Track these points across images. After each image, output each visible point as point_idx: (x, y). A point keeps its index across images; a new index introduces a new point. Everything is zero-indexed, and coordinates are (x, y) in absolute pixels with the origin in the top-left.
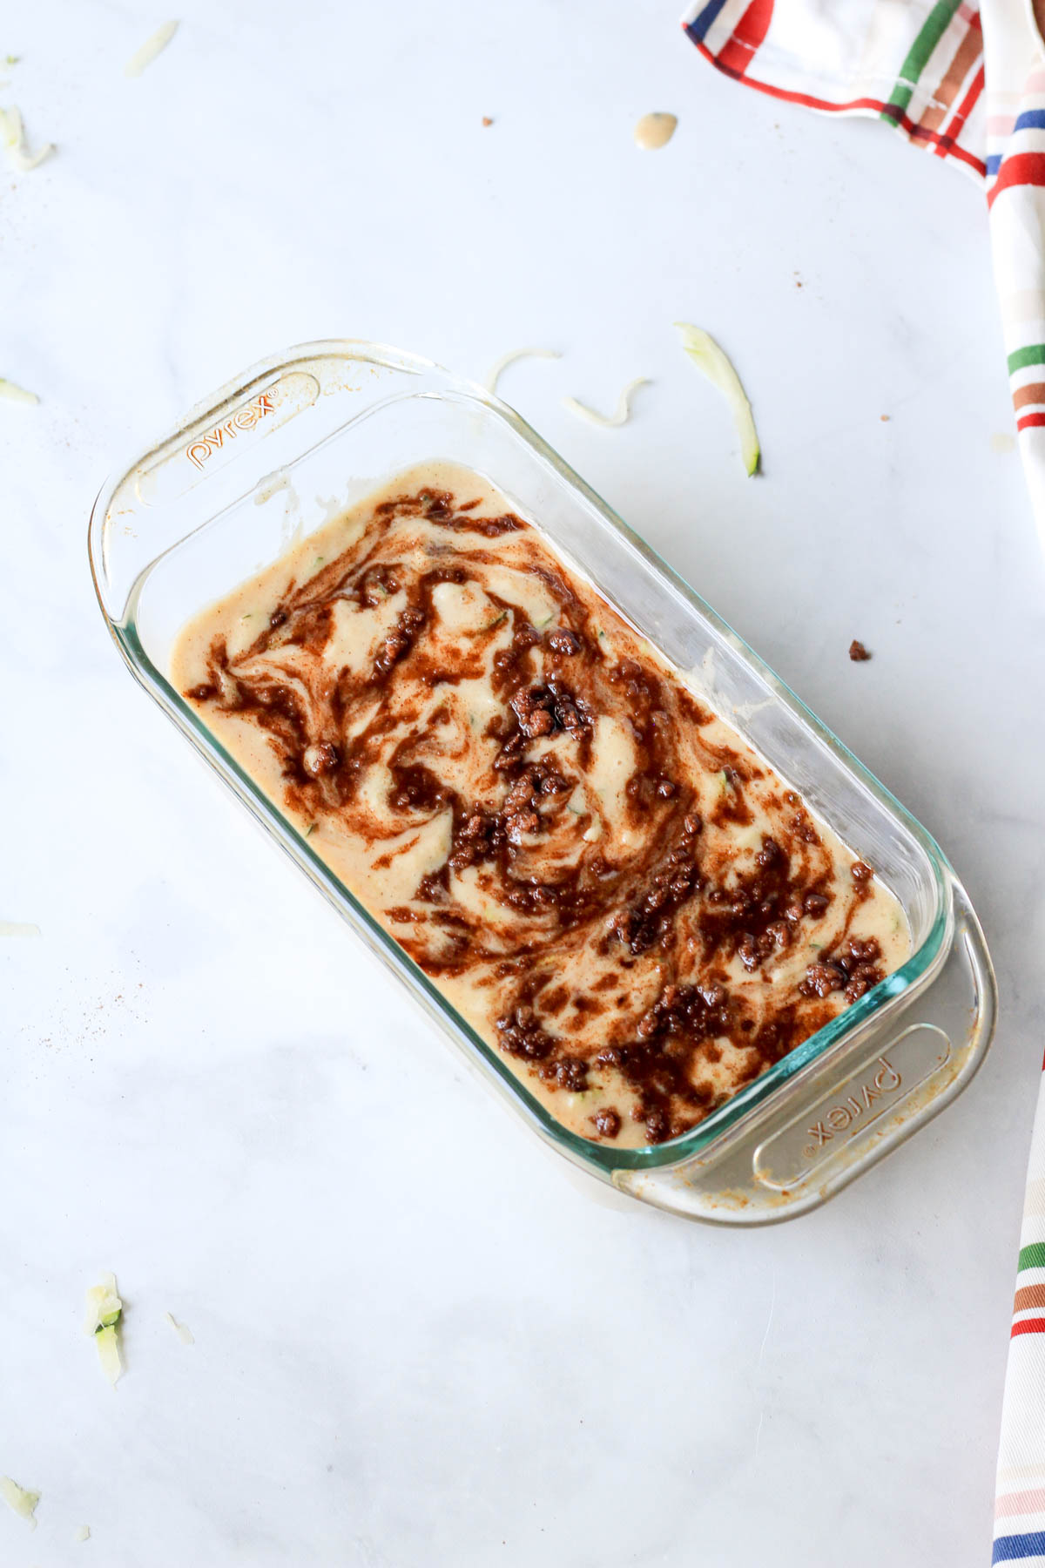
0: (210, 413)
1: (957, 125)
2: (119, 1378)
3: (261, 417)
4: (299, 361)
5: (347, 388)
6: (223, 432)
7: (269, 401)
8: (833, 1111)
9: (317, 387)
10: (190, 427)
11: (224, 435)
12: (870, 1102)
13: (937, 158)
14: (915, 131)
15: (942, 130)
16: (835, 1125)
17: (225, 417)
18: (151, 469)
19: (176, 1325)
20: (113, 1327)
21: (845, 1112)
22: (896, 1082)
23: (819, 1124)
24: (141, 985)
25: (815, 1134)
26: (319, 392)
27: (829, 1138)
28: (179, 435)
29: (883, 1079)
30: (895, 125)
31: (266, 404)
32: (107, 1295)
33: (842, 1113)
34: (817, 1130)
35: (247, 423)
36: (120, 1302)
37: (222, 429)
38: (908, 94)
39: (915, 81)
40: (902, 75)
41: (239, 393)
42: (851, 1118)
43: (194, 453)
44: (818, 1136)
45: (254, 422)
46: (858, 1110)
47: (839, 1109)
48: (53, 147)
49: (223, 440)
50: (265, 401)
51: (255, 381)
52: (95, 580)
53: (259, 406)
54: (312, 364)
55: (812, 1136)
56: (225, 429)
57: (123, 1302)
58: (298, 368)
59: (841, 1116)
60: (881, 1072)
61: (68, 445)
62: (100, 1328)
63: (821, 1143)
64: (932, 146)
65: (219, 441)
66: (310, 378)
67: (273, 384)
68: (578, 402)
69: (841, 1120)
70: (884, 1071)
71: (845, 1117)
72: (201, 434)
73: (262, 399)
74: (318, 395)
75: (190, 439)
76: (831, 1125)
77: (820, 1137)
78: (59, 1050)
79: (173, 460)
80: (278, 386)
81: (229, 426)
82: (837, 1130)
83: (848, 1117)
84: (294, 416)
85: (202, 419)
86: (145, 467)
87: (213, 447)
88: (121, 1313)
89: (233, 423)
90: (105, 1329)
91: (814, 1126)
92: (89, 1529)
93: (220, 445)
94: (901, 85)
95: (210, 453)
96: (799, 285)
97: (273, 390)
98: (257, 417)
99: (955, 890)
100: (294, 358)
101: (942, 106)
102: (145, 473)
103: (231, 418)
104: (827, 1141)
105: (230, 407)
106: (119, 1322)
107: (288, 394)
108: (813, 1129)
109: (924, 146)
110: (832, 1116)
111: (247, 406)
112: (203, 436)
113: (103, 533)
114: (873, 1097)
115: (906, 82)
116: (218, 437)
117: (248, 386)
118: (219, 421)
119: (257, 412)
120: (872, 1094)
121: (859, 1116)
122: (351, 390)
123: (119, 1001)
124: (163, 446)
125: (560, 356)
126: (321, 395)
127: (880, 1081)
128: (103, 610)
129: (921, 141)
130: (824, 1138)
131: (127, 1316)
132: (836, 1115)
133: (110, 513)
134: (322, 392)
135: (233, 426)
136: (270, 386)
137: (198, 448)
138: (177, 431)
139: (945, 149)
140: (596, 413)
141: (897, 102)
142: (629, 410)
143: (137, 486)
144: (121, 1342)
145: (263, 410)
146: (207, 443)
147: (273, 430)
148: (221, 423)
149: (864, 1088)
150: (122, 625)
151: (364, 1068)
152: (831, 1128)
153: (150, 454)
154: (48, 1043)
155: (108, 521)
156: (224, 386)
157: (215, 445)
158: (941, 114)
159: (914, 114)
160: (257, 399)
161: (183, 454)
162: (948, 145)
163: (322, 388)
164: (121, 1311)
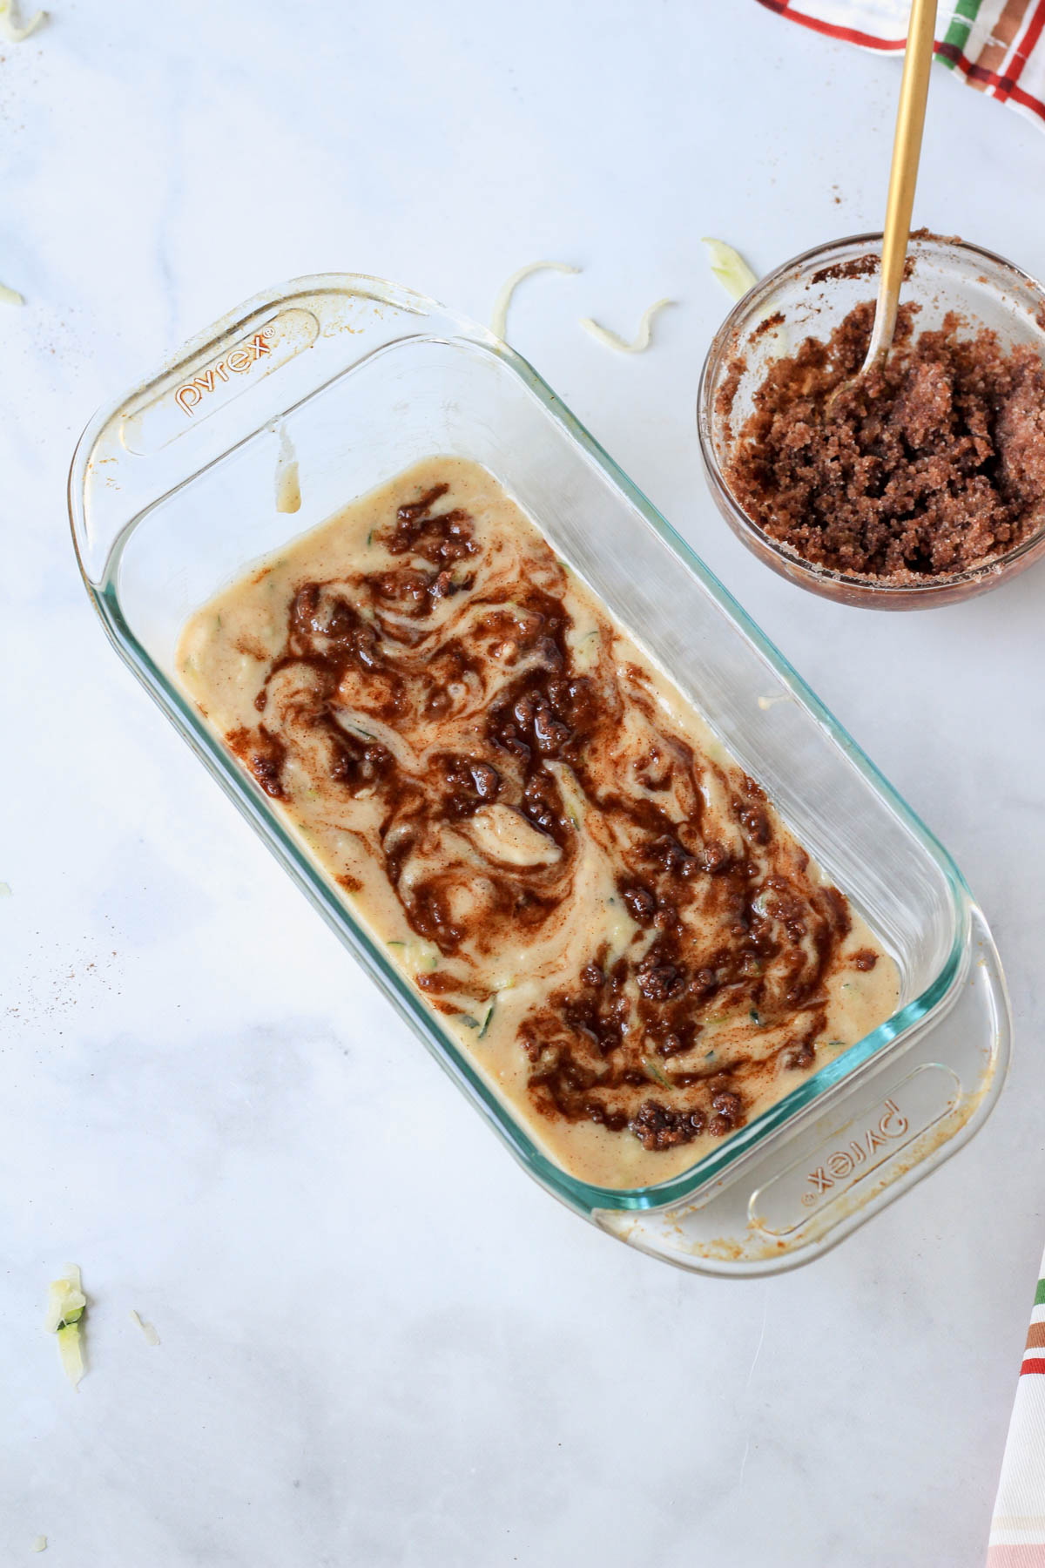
0: (201, 352)
1: (1018, 65)
2: (81, 1379)
3: (255, 359)
4: (298, 296)
5: (349, 329)
6: (215, 373)
7: (265, 342)
8: (835, 1156)
9: (316, 328)
10: (178, 367)
11: (216, 378)
12: (875, 1148)
13: (997, 102)
14: (974, 73)
15: (1001, 71)
16: (836, 1172)
17: (217, 357)
18: (137, 412)
19: (142, 1324)
20: (75, 1325)
21: (848, 1159)
22: (903, 1127)
23: (820, 1170)
24: (115, 954)
25: (814, 1182)
26: (318, 334)
27: (829, 1186)
28: (168, 374)
29: (890, 1123)
30: (952, 67)
31: (262, 345)
32: (71, 1290)
33: (844, 1159)
34: (817, 1176)
35: (241, 365)
36: (84, 1298)
37: (213, 371)
38: (965, 32)
39: (973, 17)
40: (958, 11)
41: (231, 331)
42: (853, 1165)
43: (183, 397)
44: (817, 1183)
45: (248, 364)
46: (862, 1157)
47: (840, 1155)
48: (46, 15)
49: (214, 384)
50: (260, 341)
51: (250, 317)
52: (74, 535)
53: (254, 347)
54: (311, 300)
55: (812, 1184)
56: (217, 371)
57: (88, 1298)
58: (297, 303)
59: (844, 1162)
60: (888, 1116)
61: (54, 351)
62: (62, 1326)
63: (820, 1190)
64: (991, 89)
65: (210, 385)
66: (311, 316)
67: (269, 322)
68: (597, 324)
69: (843, 1167)
70: (890, 1114)
71: (847, 1163)
72: (191, 375)
73: (258, 339)
74: (317, 336)
75: (178, 380)
76: (832, 1172)
77: (820, 1185)
78: (27, 1021)
79: (159, 404)
80: (275, 324)
81: (221, 367)
82: (837, 1178)
83: (850, 1163)
84: (291, 358)
85: (191, 358)
86: (129, 410)
87: (204, 390)
88: (84, 1310)
89: (226, 364)
90: (68, 1326)
91: (814, 1173)
92: (46, 1539)
93: (211, 388)
94: (957, 21)
95: (200, 398)
96: (838, 201)
97: (269, 329)
98: (251, 359)
99: (974, 918)
100: (292, 292)
101: (1002, 44)
102: (130, 417)
103: (223, 359)
104: (827, 1190)
105: (223, 345)
106: (82, 1318)
107: (286, 333)
108: (813, 1176)
109: (983, 89)
110: (834, 1161)
111: (241, 346)
112: (192, 379)
113: (84, 484)
114: (878, 1143)
115: (963, 19)
116: (210, 381)
117: (242, 323)
118: (211, 361)
119: (252, 353)
120: (876, 1139)
121: (862, 1163)
122: (352, 332)
123: (92, 969)
124: (150, 386)
125: (580, 271)
126: (320, 337)
127: (885, 1126)
128: (82, 569)
129: (979, 83)
130: (824, 1185)
131: (91, 1313)
132: (838, 1161)
133: (91, 462)
134: (322, 333)
135: (225, 368)
136: (264, 325)
137: (187, 392)
138: (164, 371)
139: (1005, 93)
140: (614, 337)
141: (953, 42)
142: (650, 334)
143: (121, 432)
144: (84, 1340)
145: (258, 351)
146: (197, 386)
147: (268, 374)
148: (212, 363)
149: (869, 1133)
150: (100, 589)
151: (346, 1053)
152: (832, 1175)
153: (136, 396)
154: (16, 1014)
155: (89, 471)
156: (217, 322)
157: (206, 389)
158: (1001, 53)
159: (971, 52)
160: (252, 338)
161: (170, 397)
162: (1008, 88)
163: (322, 328)
164: (84, 1307)
